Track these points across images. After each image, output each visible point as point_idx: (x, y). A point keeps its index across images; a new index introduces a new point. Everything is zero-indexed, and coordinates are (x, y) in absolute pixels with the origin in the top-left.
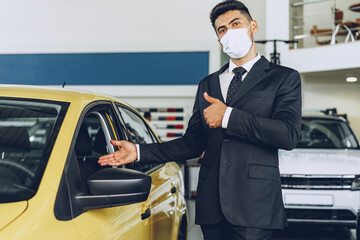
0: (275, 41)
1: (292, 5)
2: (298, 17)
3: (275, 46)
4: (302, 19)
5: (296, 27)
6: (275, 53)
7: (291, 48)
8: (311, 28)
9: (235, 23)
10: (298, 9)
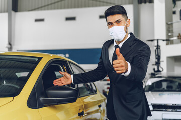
0: (158, 40)
1: (167, 24)
2: (171, 30)
3: (158, 43)
4: (172, 31)
5: (170, 34)
6: (158, 46)
7: (167, 44)
8: (178, 35)
9: (118, 22)
10: (170, 26)
